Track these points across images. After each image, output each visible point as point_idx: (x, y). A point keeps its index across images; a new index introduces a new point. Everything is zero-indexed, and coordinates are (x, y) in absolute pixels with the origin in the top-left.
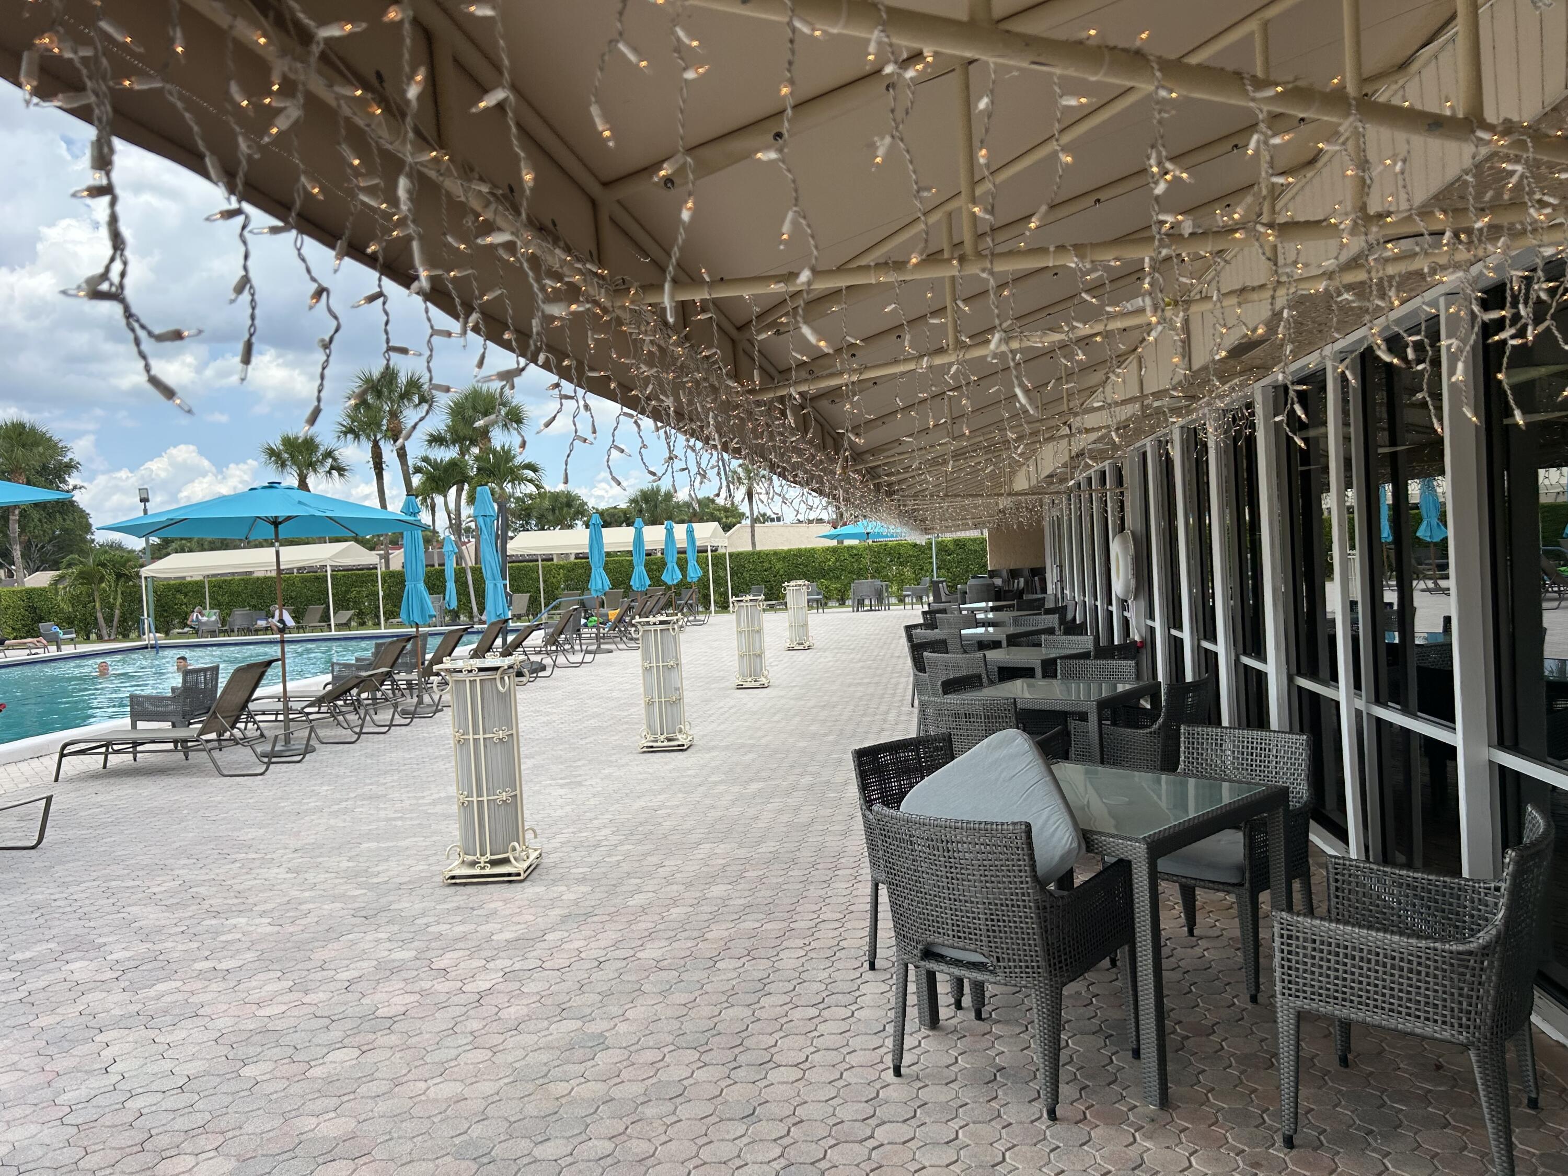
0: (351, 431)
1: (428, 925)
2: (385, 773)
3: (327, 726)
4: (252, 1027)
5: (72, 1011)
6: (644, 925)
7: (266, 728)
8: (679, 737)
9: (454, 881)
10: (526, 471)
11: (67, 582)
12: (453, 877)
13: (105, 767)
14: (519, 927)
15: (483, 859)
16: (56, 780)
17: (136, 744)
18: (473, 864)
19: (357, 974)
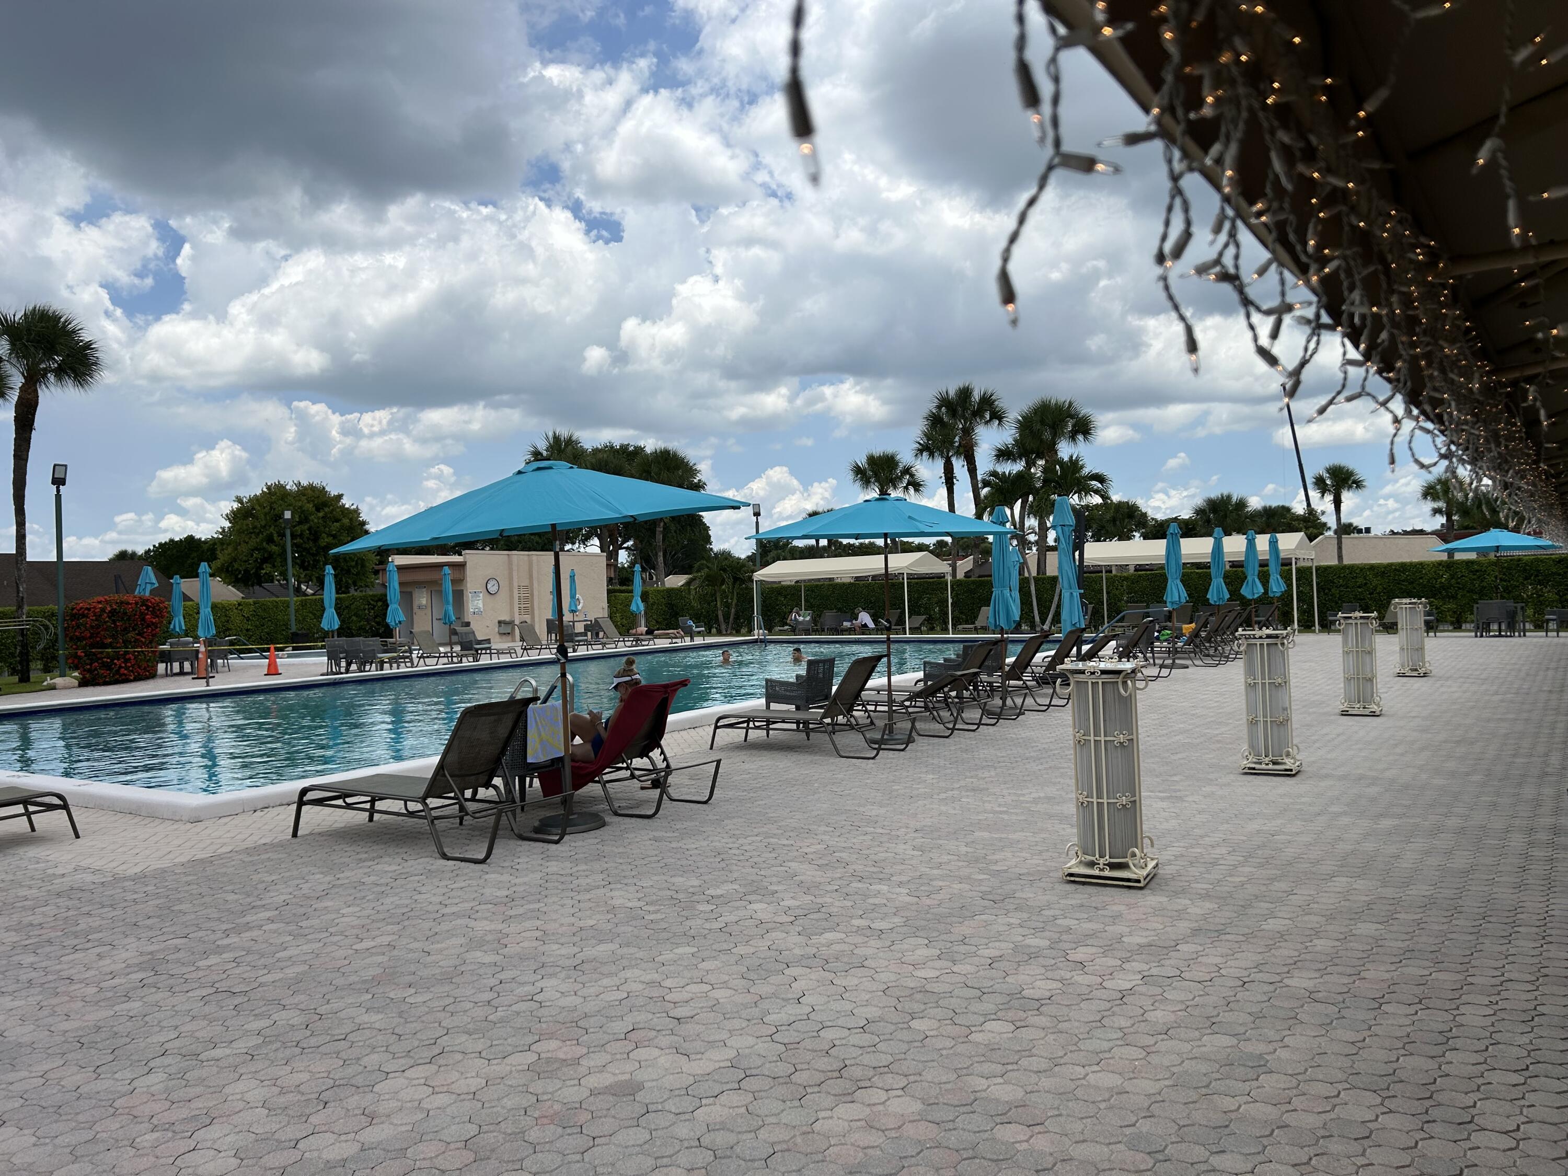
0: (927, 449)
1: (1055, 918)
2: (982, 768)
3: (924, 720)
4: (912, 985)
5: (763, 944)
6: (1286, 951)
7: (877, 718)
8: (1286, 760)
9: (1073, 879)
10: (1093, 483)
11: (697, 583)
12: (1071, 875)
13: (746, 740)
14: (1148, 933)
15: (1102, 861)
16: (711, 748)
17: (769, 722)
18: (1092, 864)
19: (998, 953)
